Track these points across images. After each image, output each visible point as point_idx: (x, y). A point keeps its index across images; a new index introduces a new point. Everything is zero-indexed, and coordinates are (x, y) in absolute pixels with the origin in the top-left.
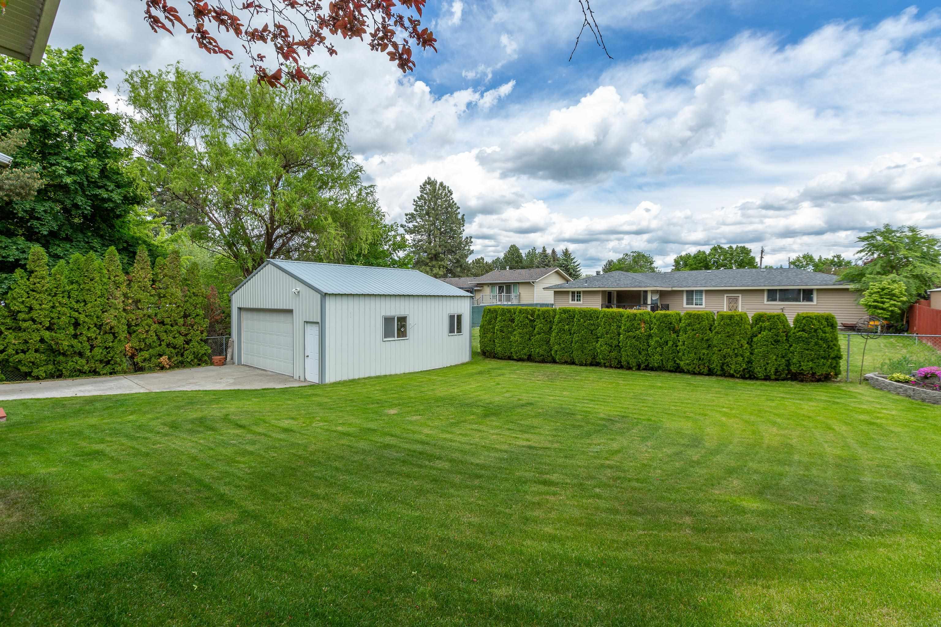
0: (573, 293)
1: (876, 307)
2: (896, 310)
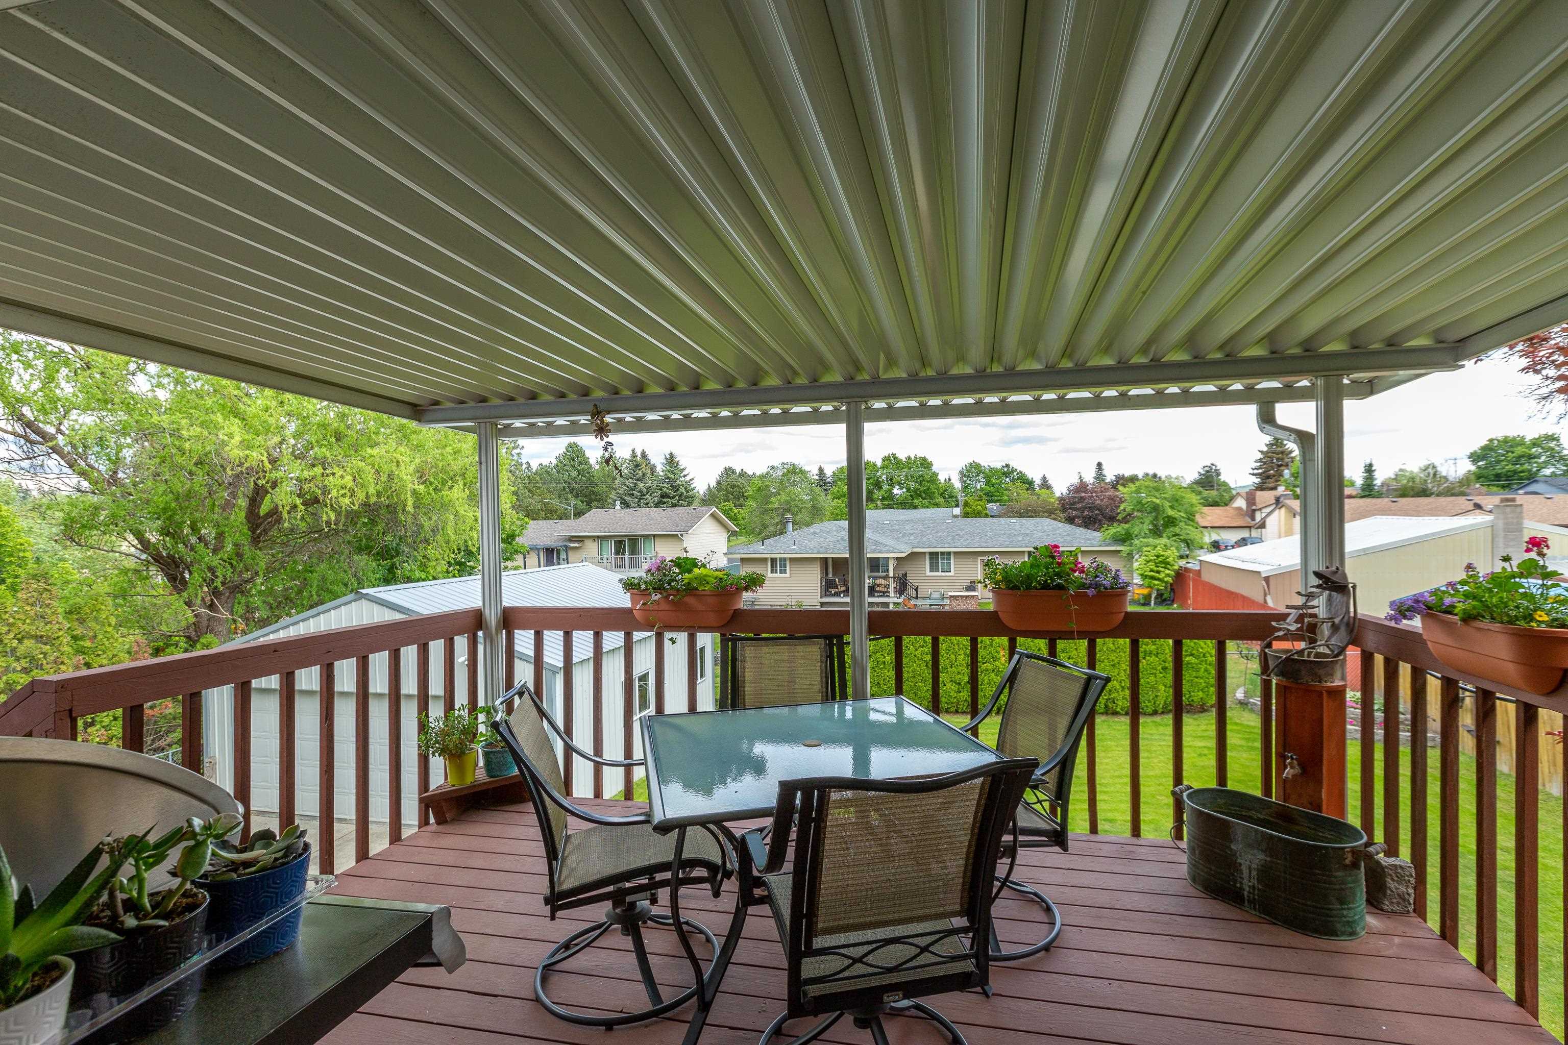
0: (774, 561)
1: (1153, 578)
2: (1170, 580)
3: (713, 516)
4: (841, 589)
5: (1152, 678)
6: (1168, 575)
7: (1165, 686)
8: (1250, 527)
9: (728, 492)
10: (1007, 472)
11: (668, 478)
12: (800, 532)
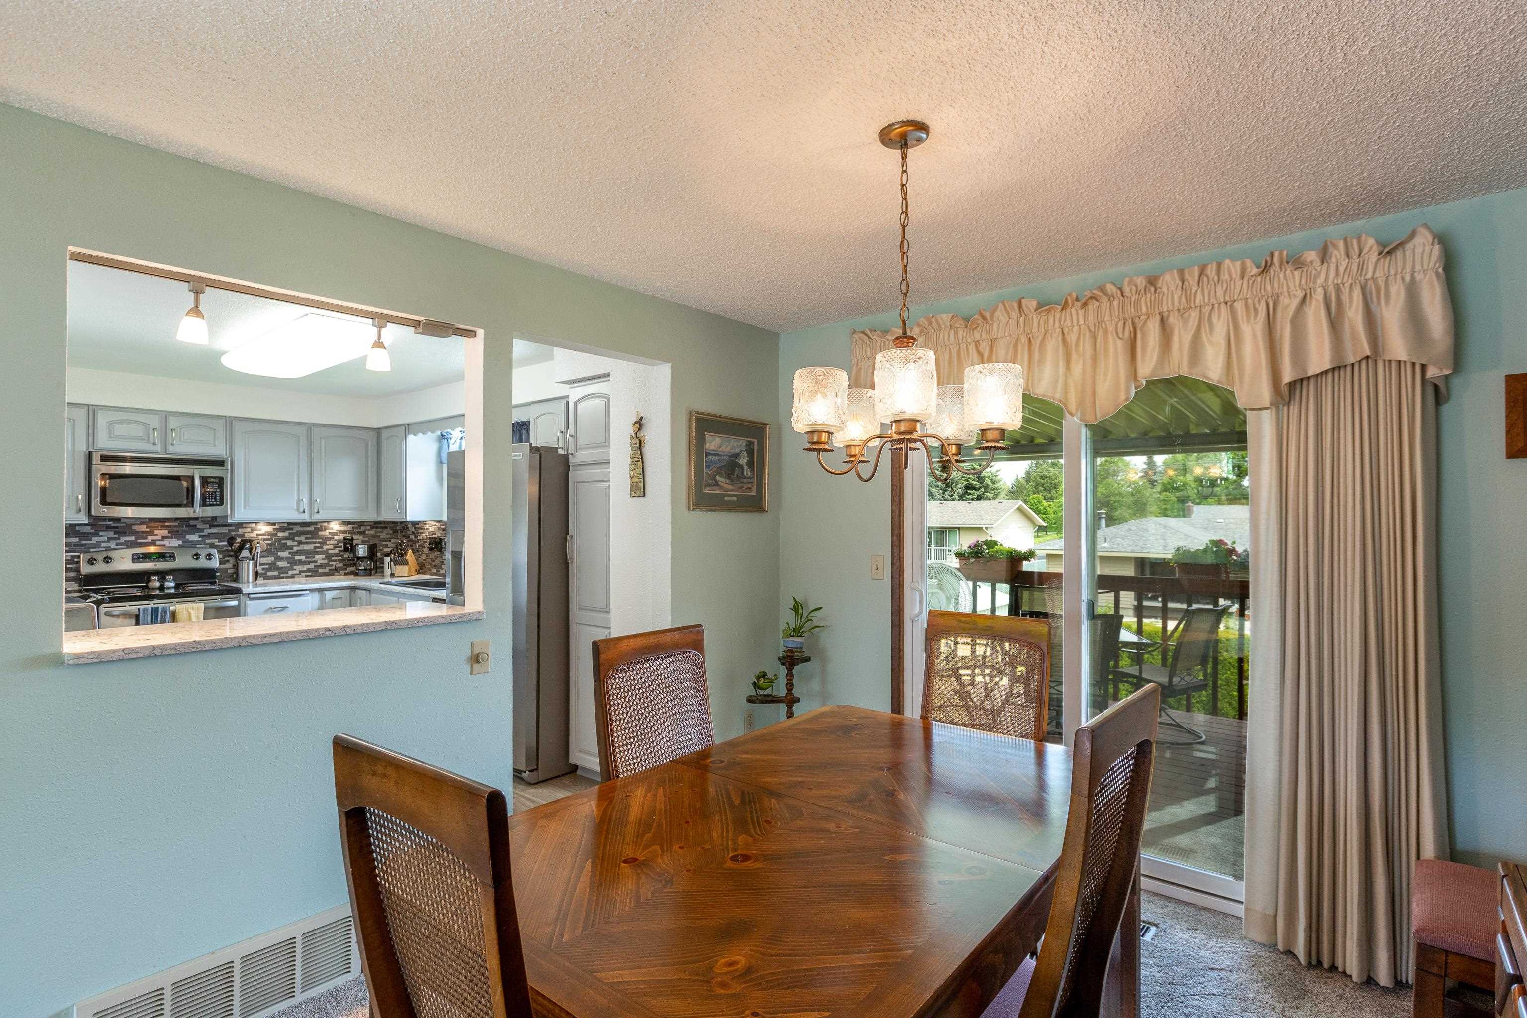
3: (1019, 509)
12: (1113, 529)
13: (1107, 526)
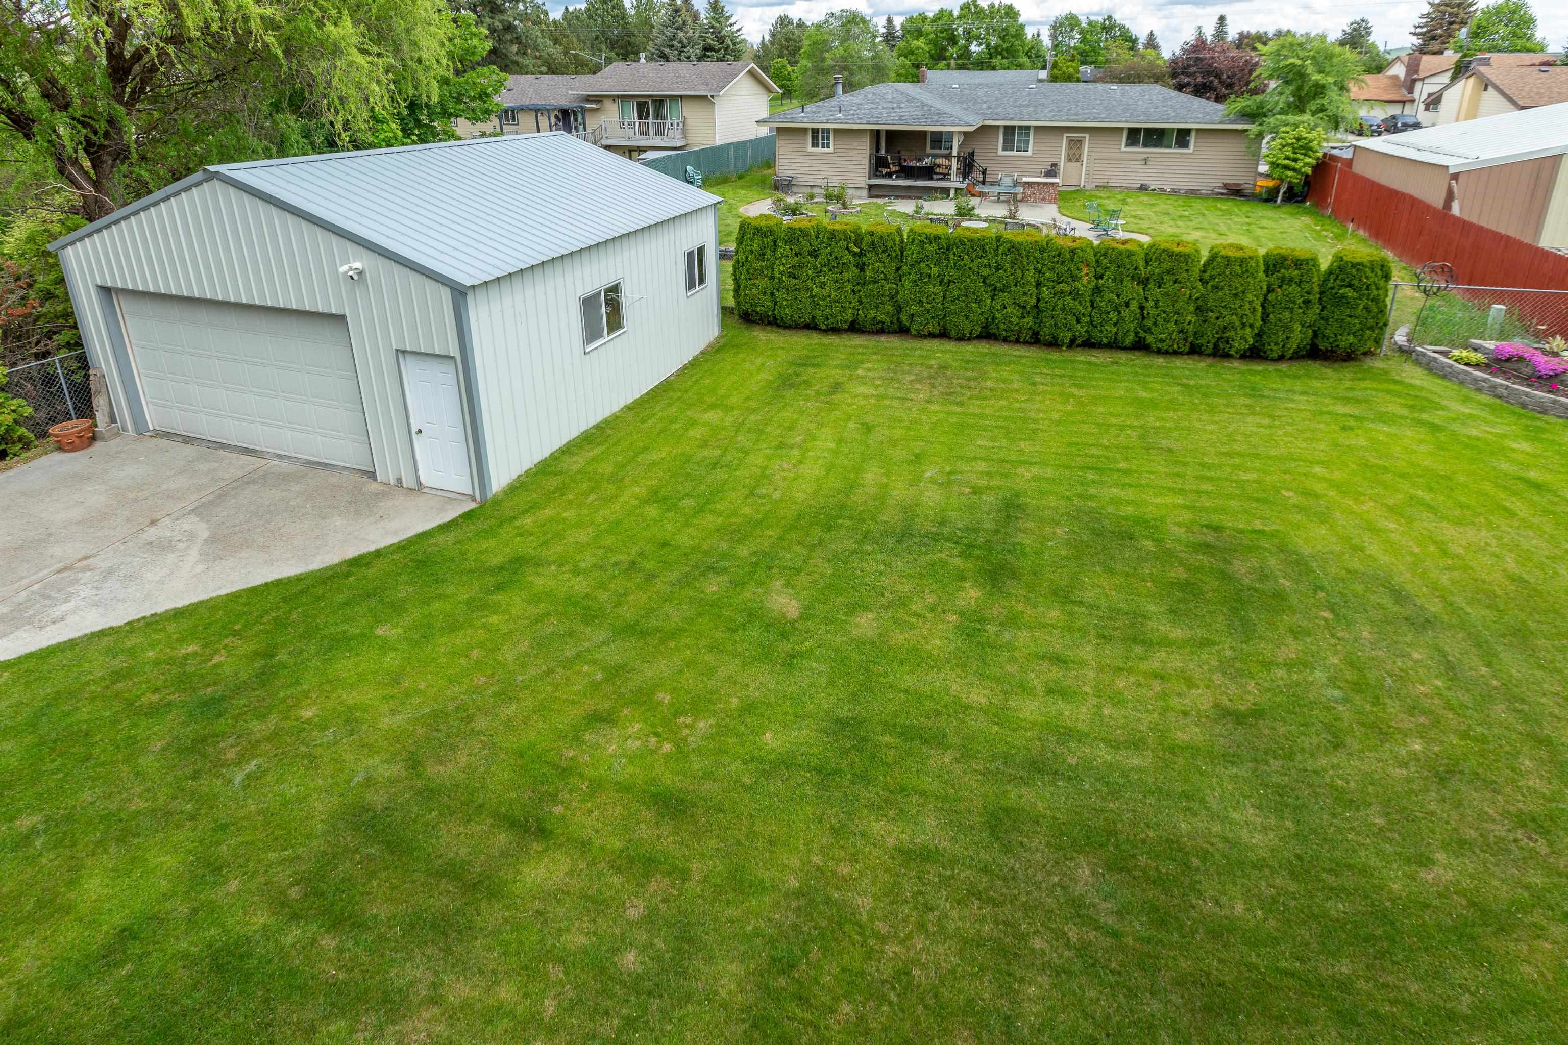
0: (815, 132)
1: (1286, 167)
2: (1309, 170)
3: (751, 73)
4: (894, 169)
5: (1287, 314)
6: (1307, 164)
7: (1303, 326)
8: (1404, 102)
9: (782, 47)
10: (1109, 26)
11: (712, 27)
12: (849, 97)
13: (844, 92)
